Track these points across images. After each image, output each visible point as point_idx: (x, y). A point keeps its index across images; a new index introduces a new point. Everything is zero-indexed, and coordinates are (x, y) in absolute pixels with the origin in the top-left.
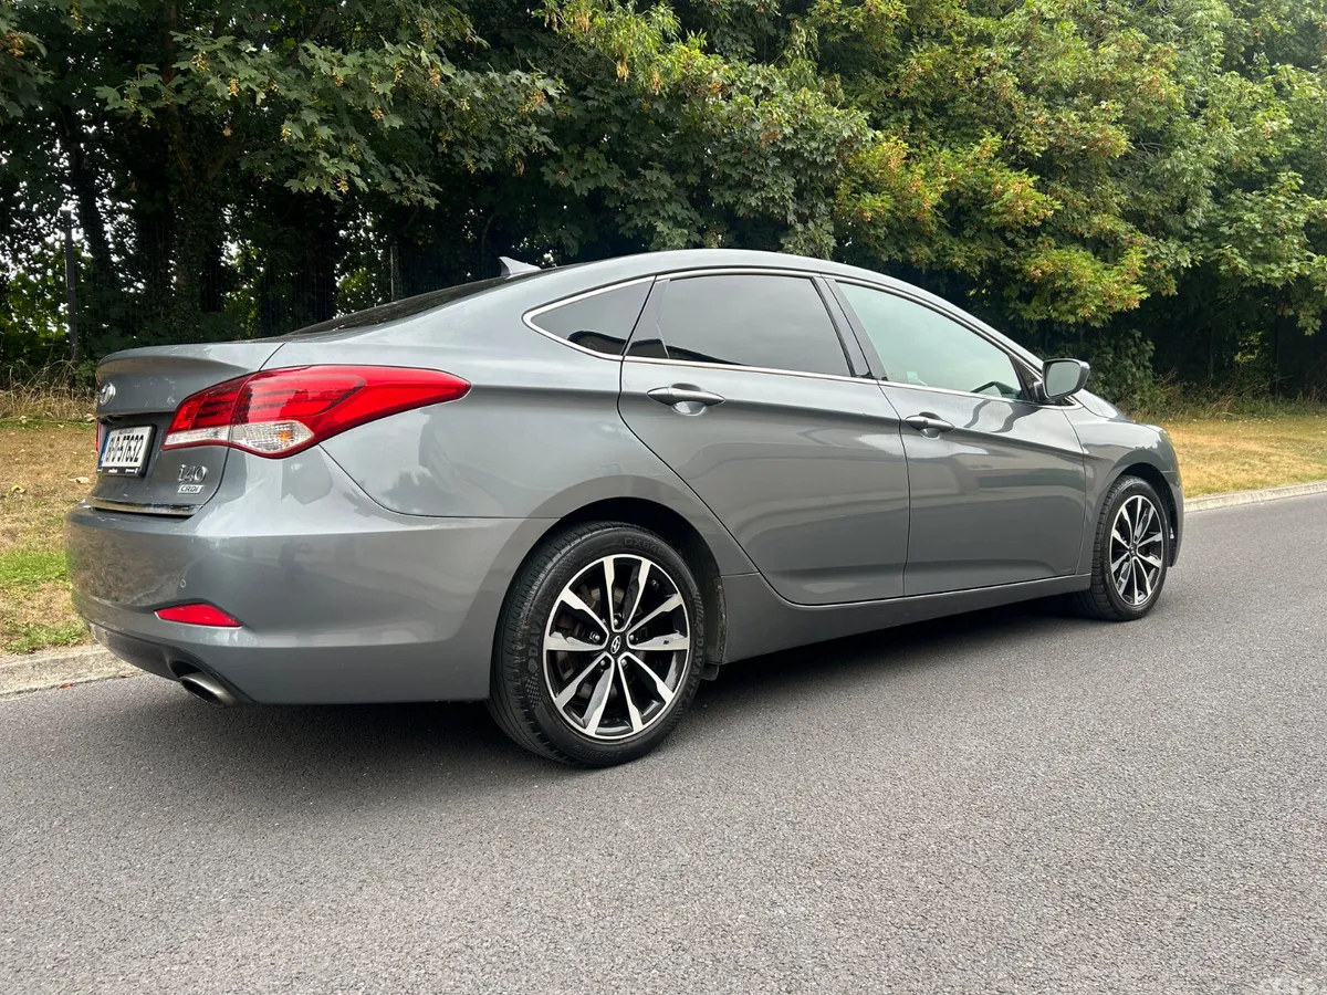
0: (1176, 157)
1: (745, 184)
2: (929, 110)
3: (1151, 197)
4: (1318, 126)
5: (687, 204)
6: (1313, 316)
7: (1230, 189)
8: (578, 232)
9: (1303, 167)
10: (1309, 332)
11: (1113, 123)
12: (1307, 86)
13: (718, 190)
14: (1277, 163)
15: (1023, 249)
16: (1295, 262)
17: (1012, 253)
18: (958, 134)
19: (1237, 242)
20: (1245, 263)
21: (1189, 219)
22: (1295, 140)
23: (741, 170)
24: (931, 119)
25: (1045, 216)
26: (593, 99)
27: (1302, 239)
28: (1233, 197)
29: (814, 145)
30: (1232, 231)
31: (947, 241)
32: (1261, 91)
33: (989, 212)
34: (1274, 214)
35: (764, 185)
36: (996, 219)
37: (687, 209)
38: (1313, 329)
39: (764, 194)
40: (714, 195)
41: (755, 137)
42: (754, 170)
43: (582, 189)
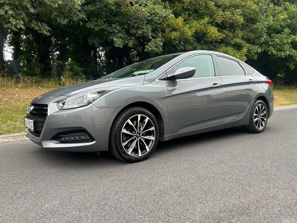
0: (257, 25)
1: (138, 28)
2: (193, 12)
3: (251, 34)
4: (295, 18)
5: (125, 33)
6: (293, 65)
7: (272, 33)
8: (98, 40)
9: (291, 28)
10: (292, 69)
11: (239, 15)
12: (293, 8)
13: (132, 30)
14: (285, 27)
15: (217, 47)
16: (288, 51)
17: (214, 48)
18: (201, 18)
19: (273, 46)
20: (275, 51)
21: (260, 40)
22: (289, 21)
23: (137, 24)
24: (194, 14)
25: (221, 38)
26: (98, 5)
27: (290, 46)
28: (273, 35)
29: (156, 18)
30: (272, 44)
31: (197, 45)
32: (280, 9)
33: (207, 37)
34: (283, 39)
35: (143, 28)
36: (208, 39)
37: (124, 35)
38: (293, 68)
39: (143, 30)
40: (131, 31)
41: (139, 16)
42: (140, 24)
43: (97, 29)
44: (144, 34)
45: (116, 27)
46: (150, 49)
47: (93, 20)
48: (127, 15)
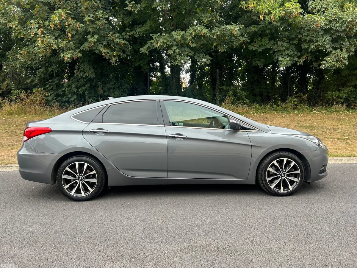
1: (311, 41)
5: (294, 49)
8: (263, 61)
13: (304, 44)
23: (309, 37)
35: (317, 41)
37: (294, 51)
39: (316, 44)
40: (302, 45)
41: (312, 27)
42: (313, 37)
43: (260, 50)
44: (318, 48)
45: (282, 44)
46: (327, 65)
47: (257, 40)
48: (297, 28)
